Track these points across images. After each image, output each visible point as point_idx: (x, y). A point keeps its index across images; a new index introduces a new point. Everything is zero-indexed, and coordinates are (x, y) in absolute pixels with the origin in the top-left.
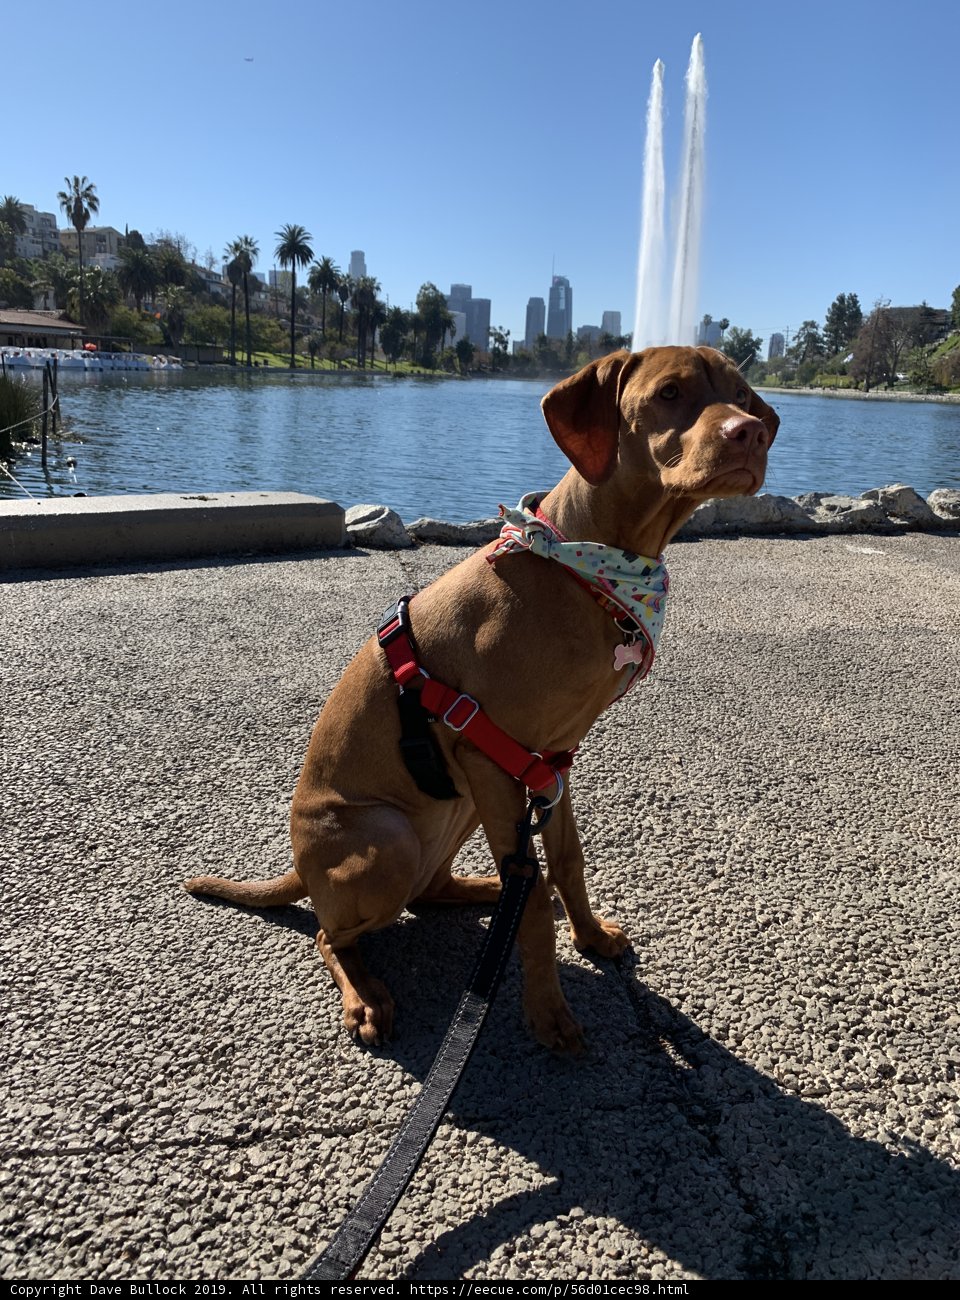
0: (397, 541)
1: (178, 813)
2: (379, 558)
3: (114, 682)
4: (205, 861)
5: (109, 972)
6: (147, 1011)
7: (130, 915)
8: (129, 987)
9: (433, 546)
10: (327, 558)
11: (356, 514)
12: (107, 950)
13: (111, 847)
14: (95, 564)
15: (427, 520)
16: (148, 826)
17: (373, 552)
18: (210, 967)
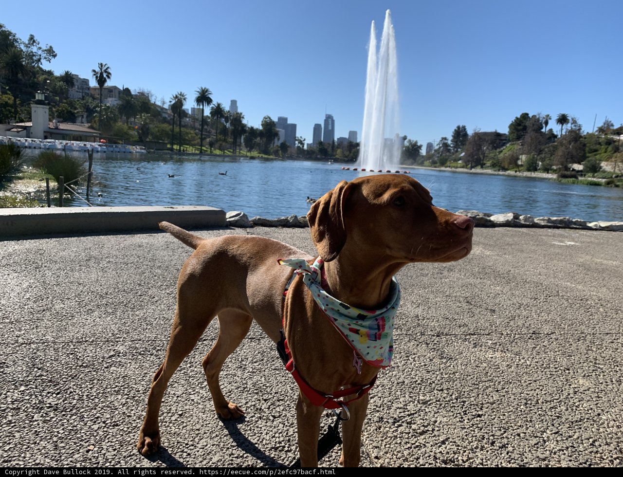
0: (246, 225)
2: (239, 231)
9: (259, 227)
11: (230, 215)
15: (258, 217)
17: (236, 228)
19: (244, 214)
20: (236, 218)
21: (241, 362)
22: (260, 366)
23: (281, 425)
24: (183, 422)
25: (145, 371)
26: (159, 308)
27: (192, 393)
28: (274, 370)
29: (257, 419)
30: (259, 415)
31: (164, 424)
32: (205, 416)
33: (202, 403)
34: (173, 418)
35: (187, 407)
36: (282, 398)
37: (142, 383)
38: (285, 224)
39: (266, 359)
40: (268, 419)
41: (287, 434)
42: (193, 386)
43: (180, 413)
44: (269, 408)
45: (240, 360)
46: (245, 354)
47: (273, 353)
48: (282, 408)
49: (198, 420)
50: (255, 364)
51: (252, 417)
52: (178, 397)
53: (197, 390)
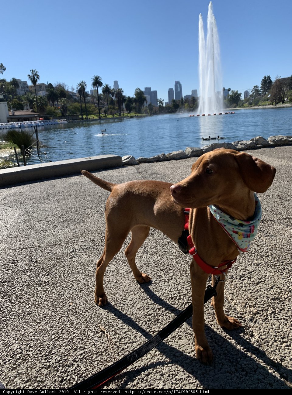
0: (134, 163)
2: (131, 167)
9: (143, 164)
10: (119, 168)
11: (124, 158)
14: (69, 175)
15: (141, 158)
17: (129, 166)
19: (133, 157)
20: (128, 160)
21: (144, 249)
22: (156, 250)
23: (173, 284)
24: (118, 286)
25: (92, 259)
26: (93, 221)
27: (120, 269)
28: (165, 252)
29: (159, 282)
30: (160, 279)
31: (107, 288)
32: (129, 282)
33: (126, 275)
34: (112, 285)
35: (119, 278)
36: (171, 268)
37: (91, 266)
38: (158, 160)
39: (158, 245)
40: (165, 281)
41: (177, 289)
42: (120, 265)
43: (115, 281)
44: (165, 275)
45: (144, 247)
46: (146, 244)
47: (163, 242)
48: (172, 274)
49: (125, 285)
50: (153, 249)
51: (156, 281)
52: (112, 272)
53: (122, 267)
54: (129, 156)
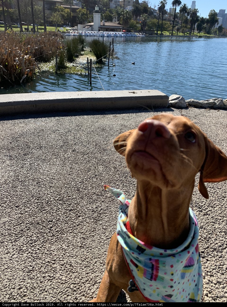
0: (183, 106)
1: (101, 208)
3: (99, 155)
4: (103, 228)
5: (71, 265)
6: (75, 284)
7: (81, 245)
8: (74, 273)
9: (193, 108)
11: (172, 98)
12: (72, 257)
13: (83, 217)
15: (192, 100)
16: (93, 211)
17: (175, 109)
18: (93, 271)
19: (182, 98)
20: (176, 101)
38: (212, 106)
54: (179, 96)
